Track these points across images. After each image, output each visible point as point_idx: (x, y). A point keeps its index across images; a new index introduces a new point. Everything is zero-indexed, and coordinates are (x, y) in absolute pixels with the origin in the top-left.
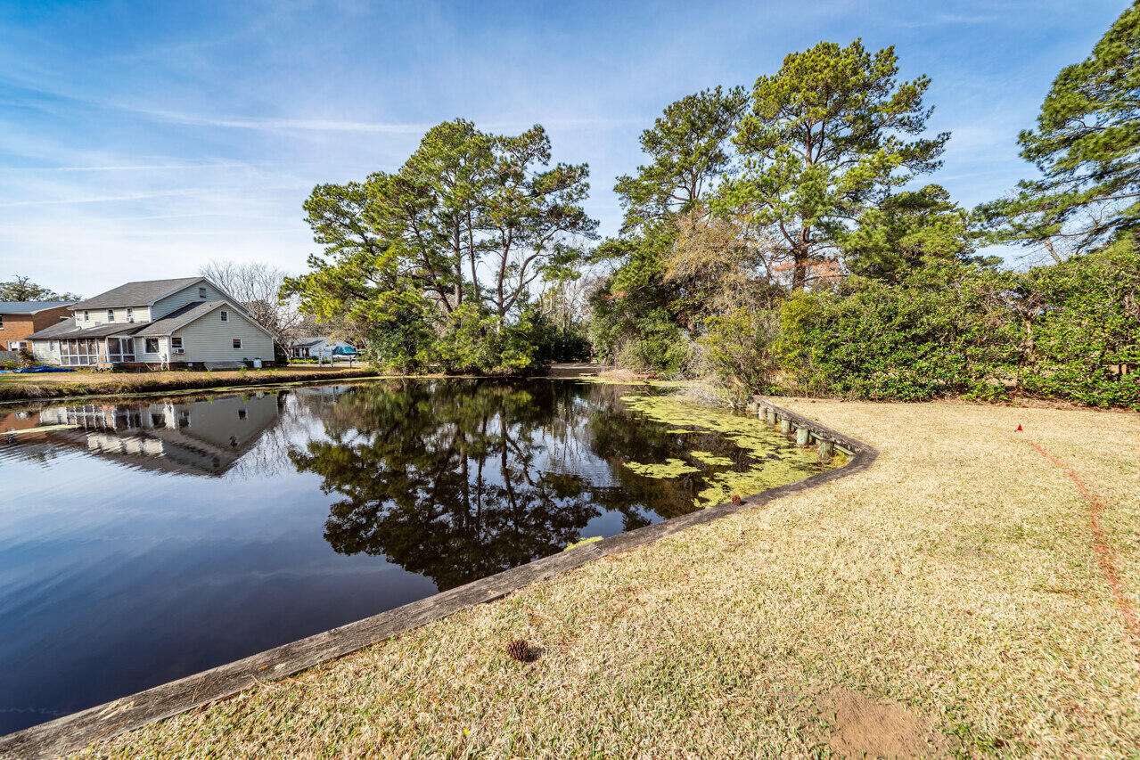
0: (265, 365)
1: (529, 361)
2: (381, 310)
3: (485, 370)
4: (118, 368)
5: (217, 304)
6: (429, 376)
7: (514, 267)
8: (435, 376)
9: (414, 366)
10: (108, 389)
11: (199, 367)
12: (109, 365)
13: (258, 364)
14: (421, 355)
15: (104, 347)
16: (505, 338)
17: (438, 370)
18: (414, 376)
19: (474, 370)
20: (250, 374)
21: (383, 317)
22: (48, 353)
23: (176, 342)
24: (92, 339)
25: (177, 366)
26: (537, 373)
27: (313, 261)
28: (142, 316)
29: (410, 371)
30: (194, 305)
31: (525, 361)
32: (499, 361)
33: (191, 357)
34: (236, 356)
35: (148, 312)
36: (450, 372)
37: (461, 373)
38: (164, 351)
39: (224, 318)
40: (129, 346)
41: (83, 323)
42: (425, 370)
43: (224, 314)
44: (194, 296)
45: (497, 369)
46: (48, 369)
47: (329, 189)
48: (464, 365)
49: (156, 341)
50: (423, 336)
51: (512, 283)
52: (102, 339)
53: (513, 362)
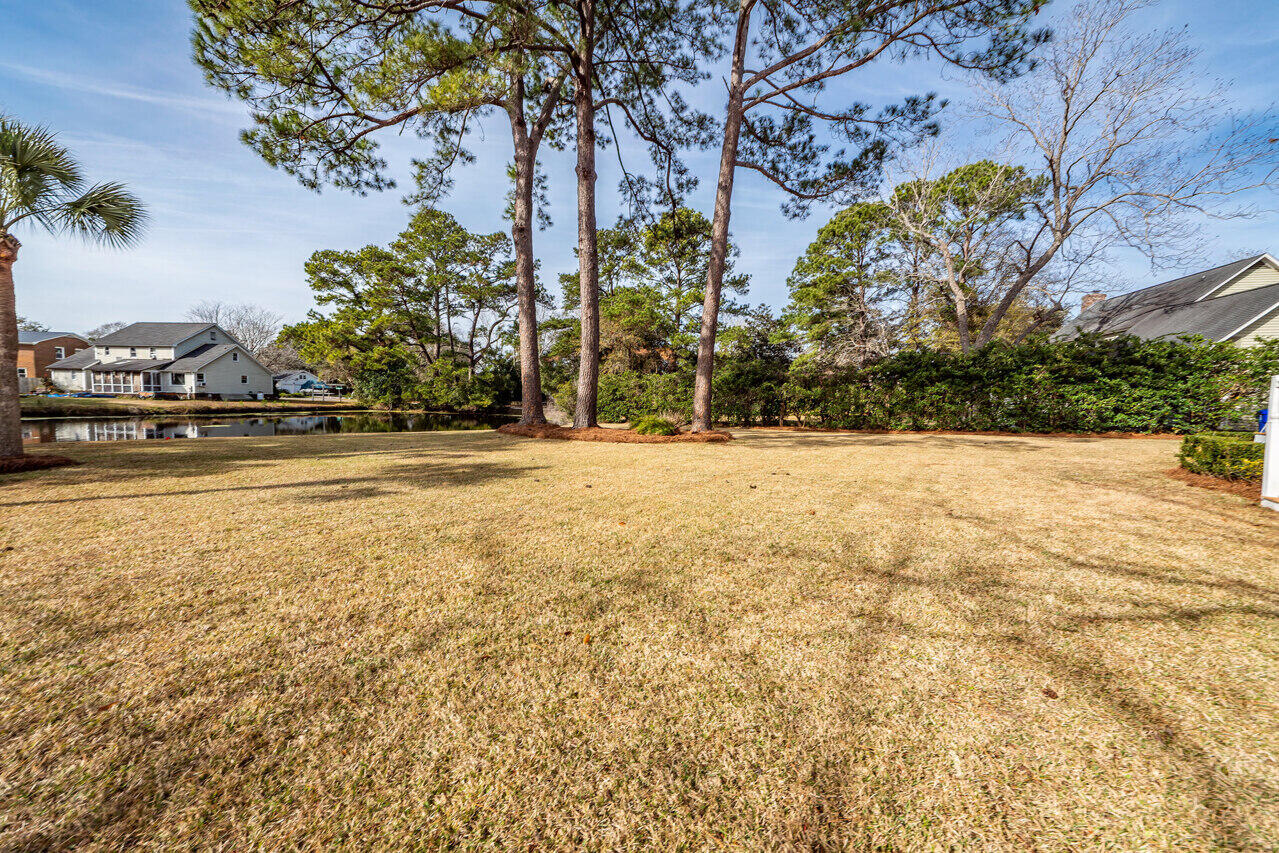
0: (267, 398)
1: (490, 403)
2: (376, 361)
3: (456, 408)
5: (229, 347)
6: (411, 411)
7: (483, 329)
8: (416, 412)
9: (397, 403)
11: (217, 397)
12: (147, 393)
13: (260, 396)
14: (405, 395)
15: (138, 378)
16: (474, 383)
17: (418, 407)
18: (398, 411)
19: (448, 407)
23: (200, 377)
24: (122, 372)
25: (200, 396)
26: (499, 411)
27: (312, 314)
28: (167, 355)
29: (395, 406)
30: (209, 347)
31: (487, 402)
32: (468, 401)
33: (211, 390)
34: (243, 390)
35: (172, 351)
36: (428, 408)
37: (438, 410)
38: (190, 384)
39: (235, 359)
40: (158, 379)
41: (104, 357)
42: (407, 407)
43: (235, 355)
44: (206, 339)
45: (465, 407)
47: (326, 254)
48: (440, 403)
49: (182, 375)
50: (407, 381)
51: (481, 341)
52: (137, 373)
53: (478, 402)
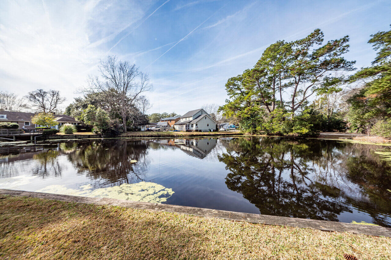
0: (214, 131)
1: (307, 131)
2: (246, 114)
3: (285, 134)
4: (187, 131)
5: (205, 115)
6: (260, 135)
7: (301, 91)
8: (263, 136)
9: (255, 132)
10: (185, 136)
11: (200, 131)
12: (185, 130)
13: (212, 130)
14: (258, 128)
15: (185, 126)
16: (294, 121)
17: (264, 134)
18: (255, 135)
19: (279, 134)
20: (211, 133)
21: (246, 116)
22: (177, 127)
23: (197, 125)
24: (183, 124)
25: (197, 131)
26: (311, 136)
27: (227, 101)
28: (191, 119)
29: (254, 133)
30: (200, 115)
31: (305, 131)
32: (292, 131)
33: (199, 129)
34: (207, 128)
35: (192, 117)
36: (268, 134)
37: (273, 135)
38: (194, 127)
39: (206, 119)
40: (189, 125)
41: (182, 121)
42: (259, 133)
43: (206, 117)
44: (200, 114)
45: (291, 134)
46: (177, 131)
47: (232, 79)
48: (275, 132)
49: (193, 124)
50: (259, 121)
51: (299, 98)
52: (184, 124)
53: (299, 131)
